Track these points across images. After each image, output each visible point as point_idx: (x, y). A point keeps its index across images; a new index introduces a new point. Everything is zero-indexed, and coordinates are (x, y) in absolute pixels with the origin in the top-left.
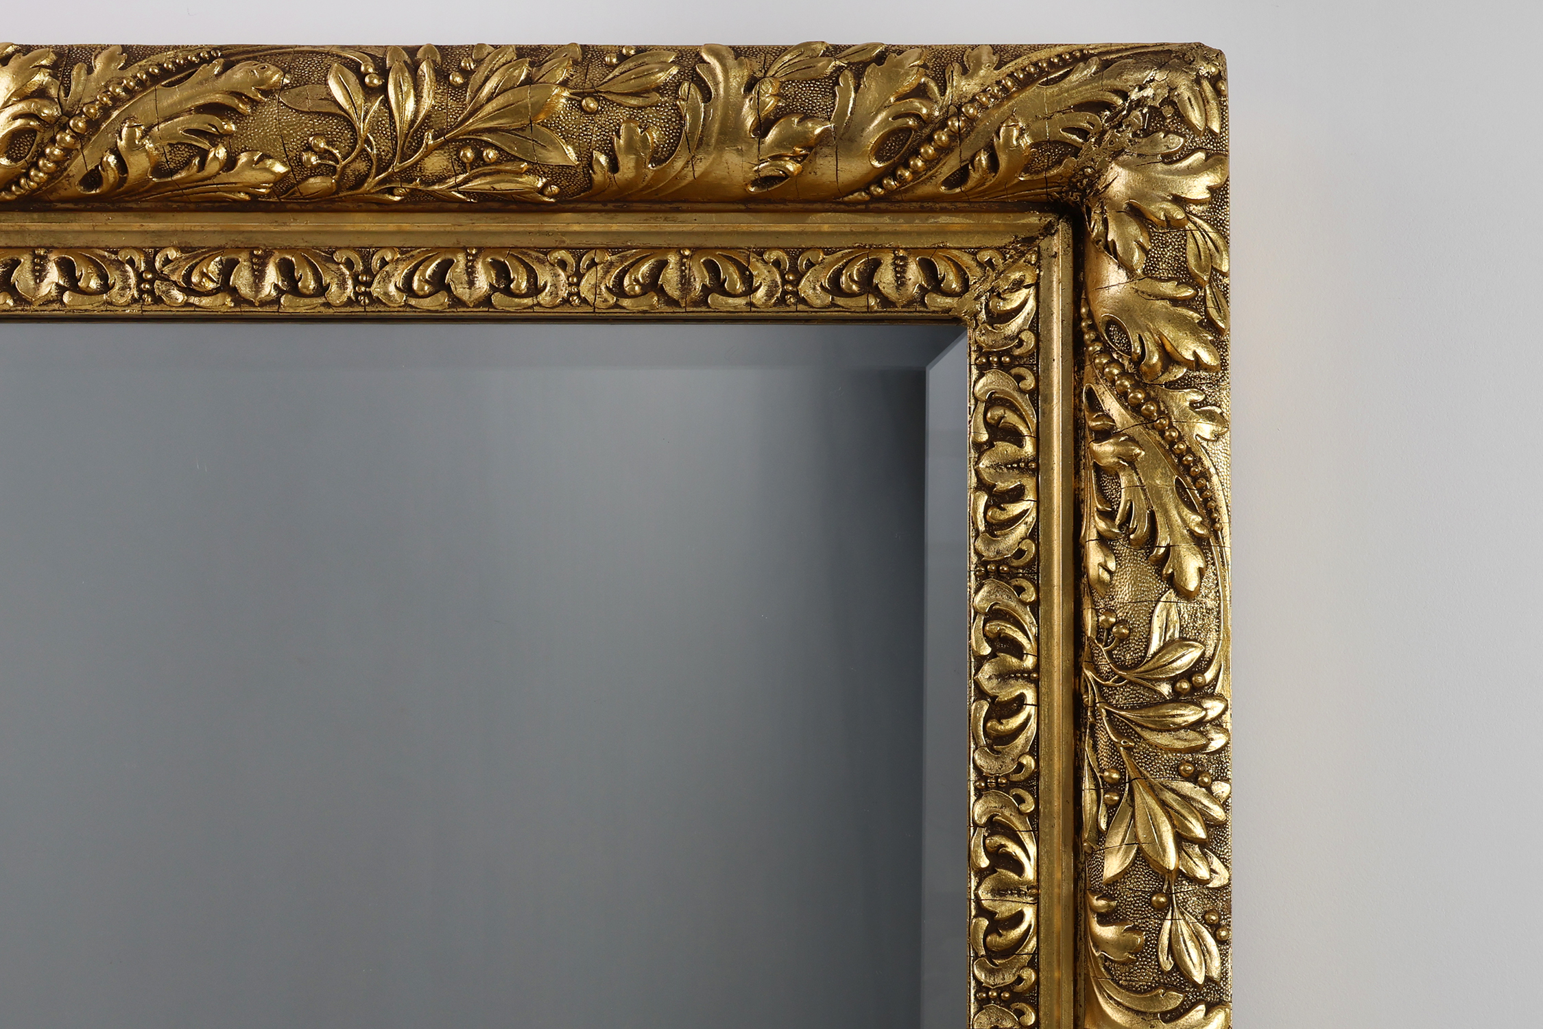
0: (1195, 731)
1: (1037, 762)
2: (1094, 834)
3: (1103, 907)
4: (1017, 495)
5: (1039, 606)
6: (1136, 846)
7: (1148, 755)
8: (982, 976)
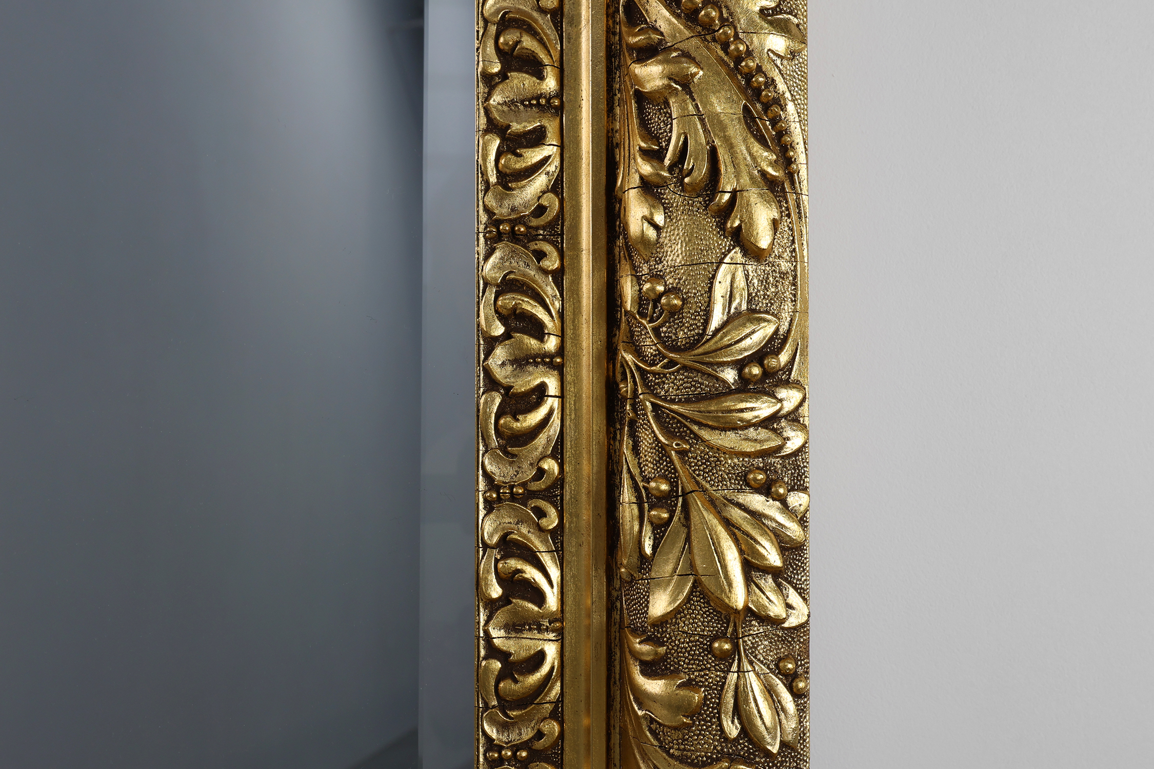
0: (767, 428)
1: (561, 466)
2: (635, 560)
3: (648, 654)
4: (537, 138)
5: (563, 275)
6: (692, 578)
7: (708, 460)
8: (492, 732)
